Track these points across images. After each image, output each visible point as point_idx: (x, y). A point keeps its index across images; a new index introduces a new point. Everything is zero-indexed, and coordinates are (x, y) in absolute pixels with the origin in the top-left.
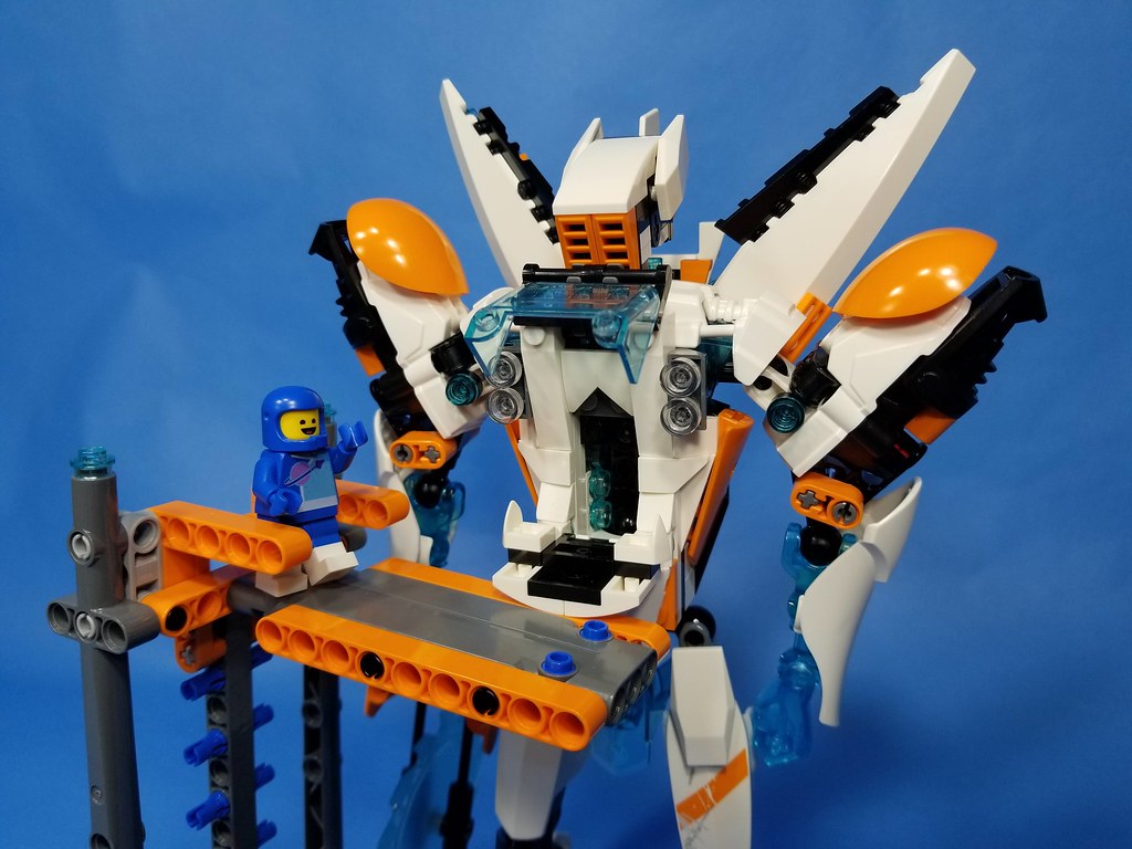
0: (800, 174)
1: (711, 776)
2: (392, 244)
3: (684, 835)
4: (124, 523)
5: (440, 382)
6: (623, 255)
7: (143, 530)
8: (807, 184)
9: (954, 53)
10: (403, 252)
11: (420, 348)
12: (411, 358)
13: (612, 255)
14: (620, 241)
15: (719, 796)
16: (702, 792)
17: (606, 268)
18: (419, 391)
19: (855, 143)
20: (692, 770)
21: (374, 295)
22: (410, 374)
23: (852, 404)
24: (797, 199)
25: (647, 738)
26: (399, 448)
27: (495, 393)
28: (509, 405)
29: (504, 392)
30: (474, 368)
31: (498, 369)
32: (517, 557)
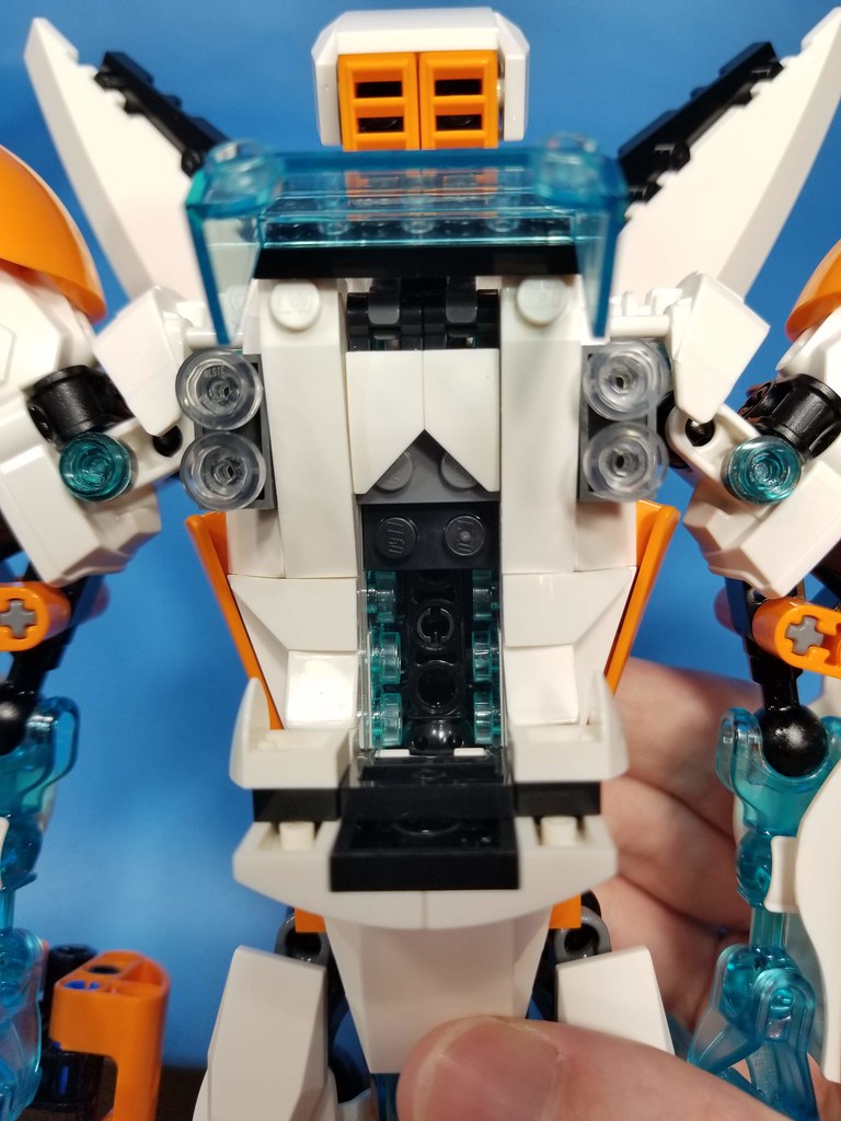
8: (678, 160)
19: (735, 110)
27: (200, 442)
28: (234, 470)
29: (225, 441)
30: (119, 431)
31: (205, 386)
32: (275, 806)
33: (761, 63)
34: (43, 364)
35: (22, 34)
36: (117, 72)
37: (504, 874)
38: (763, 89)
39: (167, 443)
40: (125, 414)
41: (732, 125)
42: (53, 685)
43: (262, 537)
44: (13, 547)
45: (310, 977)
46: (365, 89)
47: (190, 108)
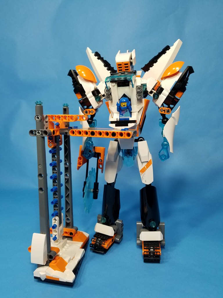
0: (155, 60)
1: (146, 164)
2: (83, 72)
3: (141, 176)
4: (44, 115)
5: (93, 98)
6: (128, 70)
7: (46, 117)
8: (156, 62)
9: (179, 40)
10: (85, 74)
11: (90, 91)
12: (88, 93)
13: (126, 70)
14: (128, 67)
15: (147, 168)
16: (144, 167)
17: (125, 72)
18: (89, 100)
19: (164, 55)
20: (142, 163)
21: (81, 82)
22: (88, 96)
23: (166, 92)
24: (154, 64)
25: (134, 160)
26: (86, 111)
27: (106, 95)
28: (109, 98)
29: (108, 95)
30: (100, 95)
31: (107, 91)
32: (112, 122)
33: (168, 48)
34: (93, 89)
35: (86, 49)
36: (97, 54)
37: (127, 126)
38: (167, 51)
39: (104, 95)
40: (100, 93)
41: (163, 56)
42: (94, 118)
43: (112, 105)
44: (91, 105)
45: (117, 142)
46: (119, 65)
47: (104, 59)
